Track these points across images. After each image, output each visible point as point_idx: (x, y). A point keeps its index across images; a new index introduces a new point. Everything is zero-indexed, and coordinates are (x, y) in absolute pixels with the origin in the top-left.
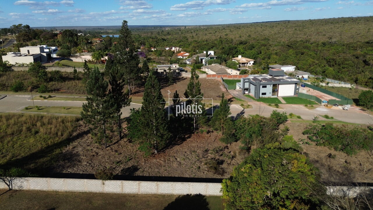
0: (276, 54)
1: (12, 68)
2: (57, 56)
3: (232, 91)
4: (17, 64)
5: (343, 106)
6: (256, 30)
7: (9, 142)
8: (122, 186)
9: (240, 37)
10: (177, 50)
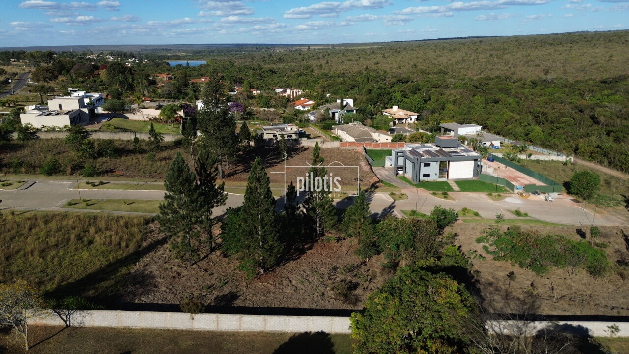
0: (454, 102)
1: (38, 135)
2: (104, 110)
3: (379, 169)
4: (44, 127)
5: (547, 195)
6: (426, 56)
7: (53, 257)
8: (218, 321)
9: (400, 67)
10: (295, 95)
